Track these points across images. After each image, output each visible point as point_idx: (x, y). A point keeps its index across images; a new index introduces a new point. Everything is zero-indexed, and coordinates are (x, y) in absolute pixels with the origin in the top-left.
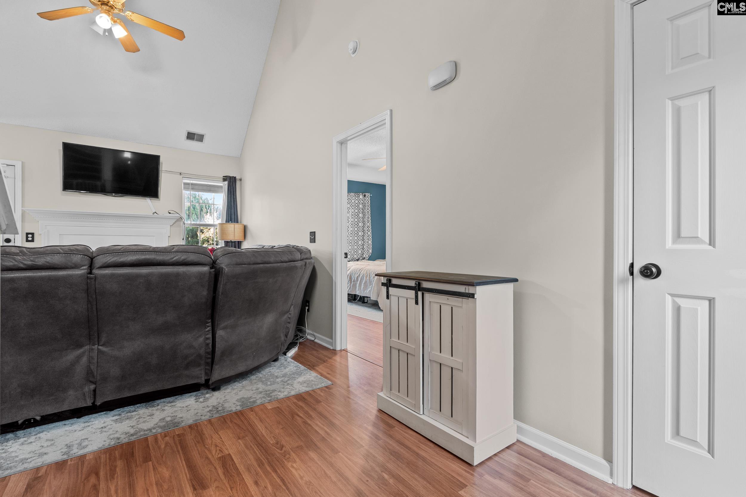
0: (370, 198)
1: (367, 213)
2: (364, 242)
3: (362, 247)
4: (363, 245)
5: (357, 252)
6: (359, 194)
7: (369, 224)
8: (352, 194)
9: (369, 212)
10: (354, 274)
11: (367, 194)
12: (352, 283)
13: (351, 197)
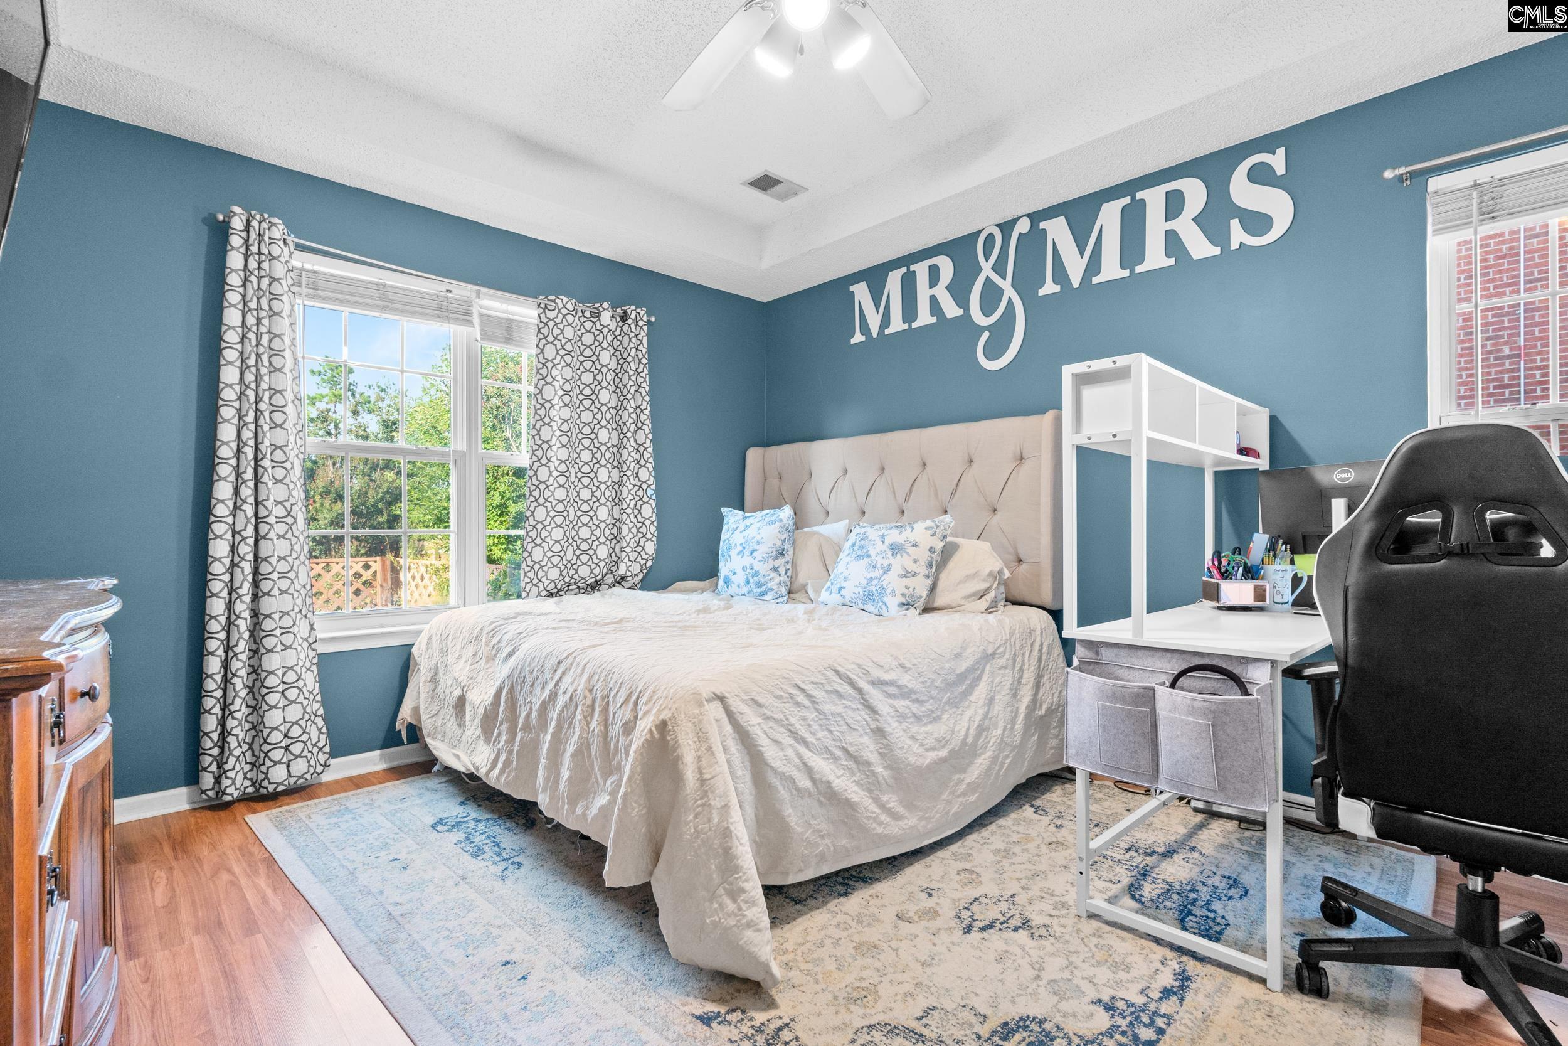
0: (645, 328)
1: (633, 389)
2: (622, 511)
3: (615, 531)
4: (617, 523)
5: (591, 552)
6: (597, 305)
7: (644, 436)
8: (565, 300)
9: (643, 385)
10: (528, 683)
11: (633, 311)
12: (518, 738)
13: (560, 316)
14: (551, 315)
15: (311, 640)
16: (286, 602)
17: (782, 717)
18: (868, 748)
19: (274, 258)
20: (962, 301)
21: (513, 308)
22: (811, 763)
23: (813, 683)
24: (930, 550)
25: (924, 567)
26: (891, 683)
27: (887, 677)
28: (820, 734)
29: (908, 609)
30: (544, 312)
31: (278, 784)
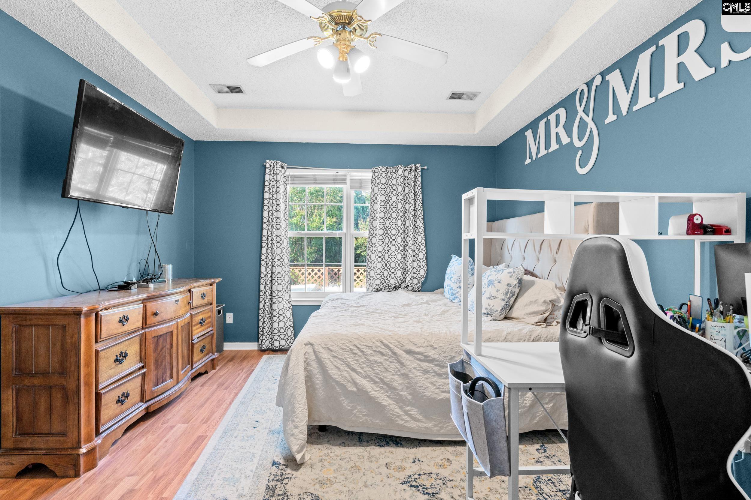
0: (420, 173)
5: (395, 273)
6: (397, 167)
7: (419, 222)
9: (419, 198)
13: (380, 175)
14: (376, 174)
15: (289, 301)
16: (280, 288)
17: (343, 357)
18: (398, 382)
19: (277, 174)
20: (570, 135)
21: (363, 174)
22: (357, 381)
23: (366, 346)
24: (508, 285)
25: (502, 295)
26: (419, 353)
27: (417, 350)
28: (367, 369)
29: (487, 317)
30: (374, 174)
31: (276, 347)
